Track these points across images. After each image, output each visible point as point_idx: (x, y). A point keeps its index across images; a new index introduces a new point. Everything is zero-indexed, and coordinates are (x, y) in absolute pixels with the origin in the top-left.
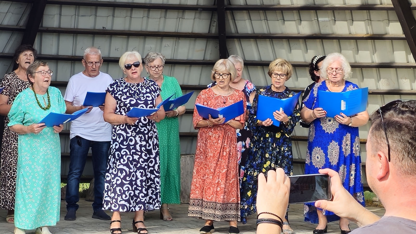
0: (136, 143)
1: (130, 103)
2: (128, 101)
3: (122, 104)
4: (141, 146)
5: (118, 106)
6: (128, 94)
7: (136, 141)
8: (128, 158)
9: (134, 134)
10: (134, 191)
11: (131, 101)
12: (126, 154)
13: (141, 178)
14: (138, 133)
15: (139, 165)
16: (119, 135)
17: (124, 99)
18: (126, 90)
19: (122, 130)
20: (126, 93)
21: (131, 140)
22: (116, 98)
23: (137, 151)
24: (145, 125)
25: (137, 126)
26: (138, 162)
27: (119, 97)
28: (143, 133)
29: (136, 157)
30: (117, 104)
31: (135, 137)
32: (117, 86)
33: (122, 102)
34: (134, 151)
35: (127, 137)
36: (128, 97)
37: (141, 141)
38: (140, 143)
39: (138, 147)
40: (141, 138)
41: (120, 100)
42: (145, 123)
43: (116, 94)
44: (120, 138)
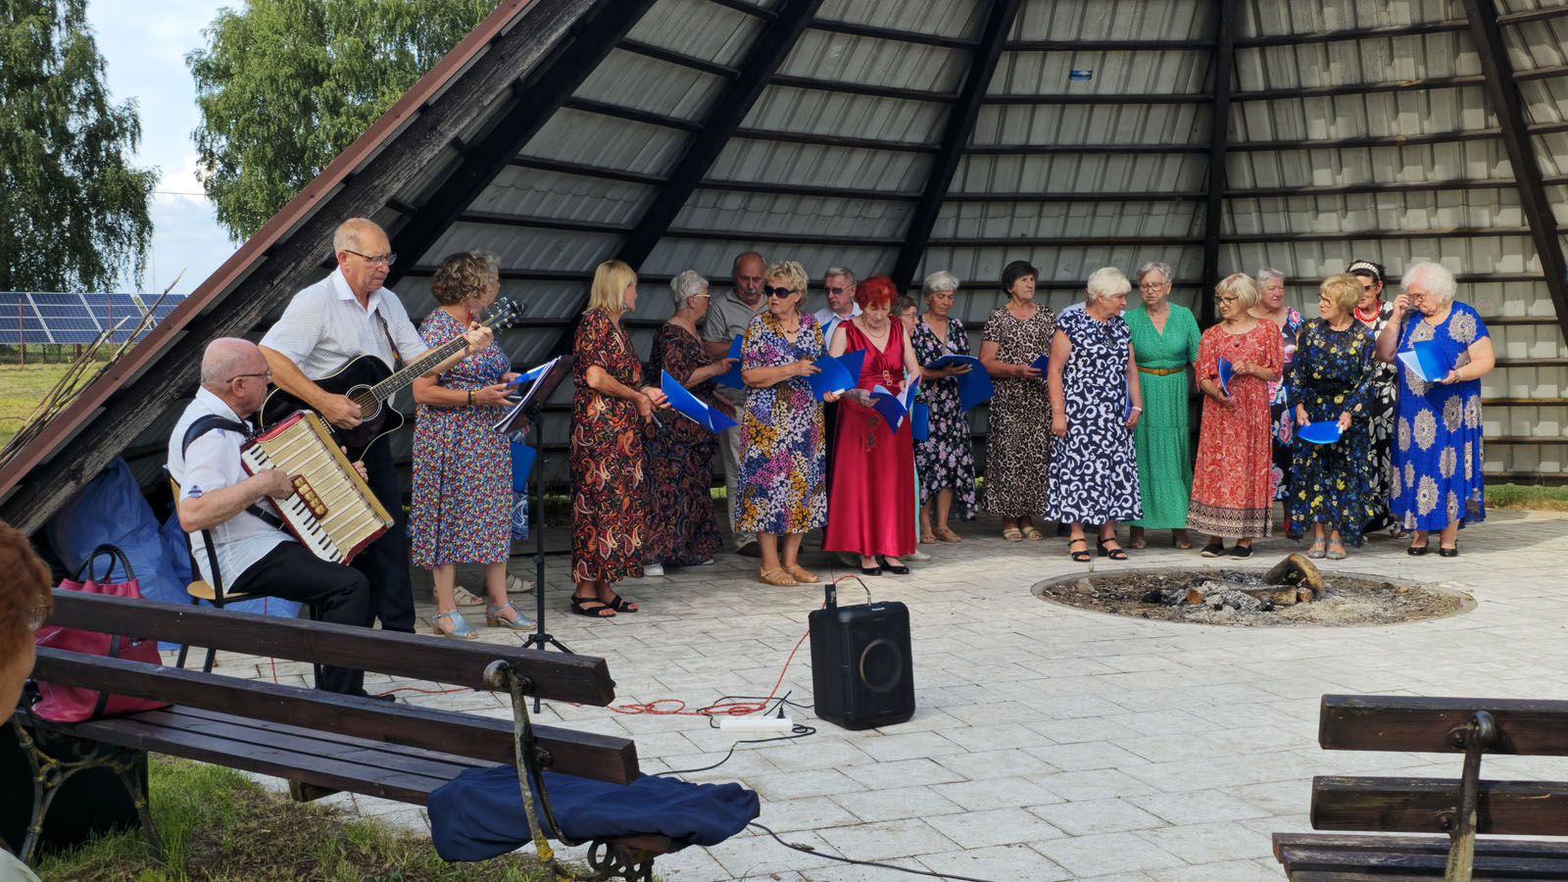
0: (1099, 415)
1: (1098, 353)
2: (1095, 349)
3: (1084, 353)
4: (1106, 421)
5: (1073, 354)
6: (1094, 337)
7: (1098, 412)
8: (1081, 440)
9: (1097, 401)
10: (1088, 491)
11: (1100, 349)
12: (1079, 434)
13: (1101, 472)
14: (1103, 400)
15: (1100, 450)
16: (1072, 403)
17: (1089, 344)
18: (1089, 331)
19: (1076, 394)
20: (1090, 335)
21: (1091, 411)
22: (1073, 341)
23: (1100, 428)
24: (1114, 388)
25: (1102, 389)
26: (1099, 446)
27: (1079, 340)
28: (1111, 400)
29: (1096, 438)
30: (1073, 350)
31: (1097, 406)
32: (1077, 322)
33: (1084, 349)
34: (1094, 428)
35: (1085, 406)
36: (1094, 344)
37: (1107, 412)
38: (1105, 416)
39: (1101, 423)
40: (1108, 407)
41: (1081, 345)
42: (1114, 383)
43: (1074, 334)
44: (1071, 407)
